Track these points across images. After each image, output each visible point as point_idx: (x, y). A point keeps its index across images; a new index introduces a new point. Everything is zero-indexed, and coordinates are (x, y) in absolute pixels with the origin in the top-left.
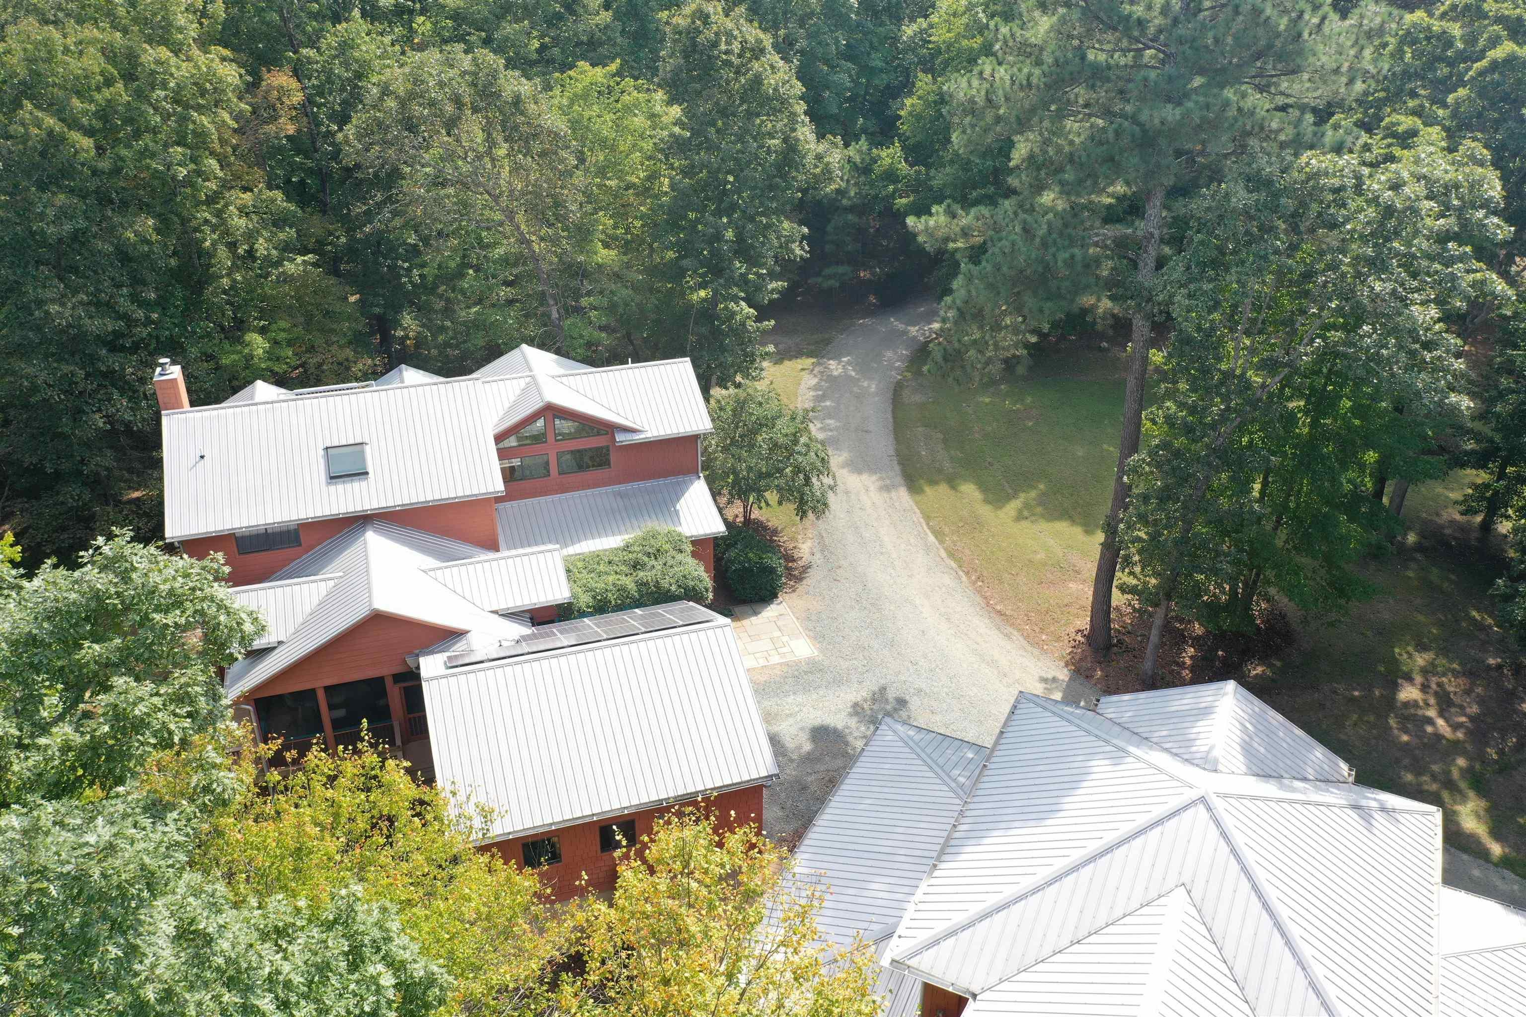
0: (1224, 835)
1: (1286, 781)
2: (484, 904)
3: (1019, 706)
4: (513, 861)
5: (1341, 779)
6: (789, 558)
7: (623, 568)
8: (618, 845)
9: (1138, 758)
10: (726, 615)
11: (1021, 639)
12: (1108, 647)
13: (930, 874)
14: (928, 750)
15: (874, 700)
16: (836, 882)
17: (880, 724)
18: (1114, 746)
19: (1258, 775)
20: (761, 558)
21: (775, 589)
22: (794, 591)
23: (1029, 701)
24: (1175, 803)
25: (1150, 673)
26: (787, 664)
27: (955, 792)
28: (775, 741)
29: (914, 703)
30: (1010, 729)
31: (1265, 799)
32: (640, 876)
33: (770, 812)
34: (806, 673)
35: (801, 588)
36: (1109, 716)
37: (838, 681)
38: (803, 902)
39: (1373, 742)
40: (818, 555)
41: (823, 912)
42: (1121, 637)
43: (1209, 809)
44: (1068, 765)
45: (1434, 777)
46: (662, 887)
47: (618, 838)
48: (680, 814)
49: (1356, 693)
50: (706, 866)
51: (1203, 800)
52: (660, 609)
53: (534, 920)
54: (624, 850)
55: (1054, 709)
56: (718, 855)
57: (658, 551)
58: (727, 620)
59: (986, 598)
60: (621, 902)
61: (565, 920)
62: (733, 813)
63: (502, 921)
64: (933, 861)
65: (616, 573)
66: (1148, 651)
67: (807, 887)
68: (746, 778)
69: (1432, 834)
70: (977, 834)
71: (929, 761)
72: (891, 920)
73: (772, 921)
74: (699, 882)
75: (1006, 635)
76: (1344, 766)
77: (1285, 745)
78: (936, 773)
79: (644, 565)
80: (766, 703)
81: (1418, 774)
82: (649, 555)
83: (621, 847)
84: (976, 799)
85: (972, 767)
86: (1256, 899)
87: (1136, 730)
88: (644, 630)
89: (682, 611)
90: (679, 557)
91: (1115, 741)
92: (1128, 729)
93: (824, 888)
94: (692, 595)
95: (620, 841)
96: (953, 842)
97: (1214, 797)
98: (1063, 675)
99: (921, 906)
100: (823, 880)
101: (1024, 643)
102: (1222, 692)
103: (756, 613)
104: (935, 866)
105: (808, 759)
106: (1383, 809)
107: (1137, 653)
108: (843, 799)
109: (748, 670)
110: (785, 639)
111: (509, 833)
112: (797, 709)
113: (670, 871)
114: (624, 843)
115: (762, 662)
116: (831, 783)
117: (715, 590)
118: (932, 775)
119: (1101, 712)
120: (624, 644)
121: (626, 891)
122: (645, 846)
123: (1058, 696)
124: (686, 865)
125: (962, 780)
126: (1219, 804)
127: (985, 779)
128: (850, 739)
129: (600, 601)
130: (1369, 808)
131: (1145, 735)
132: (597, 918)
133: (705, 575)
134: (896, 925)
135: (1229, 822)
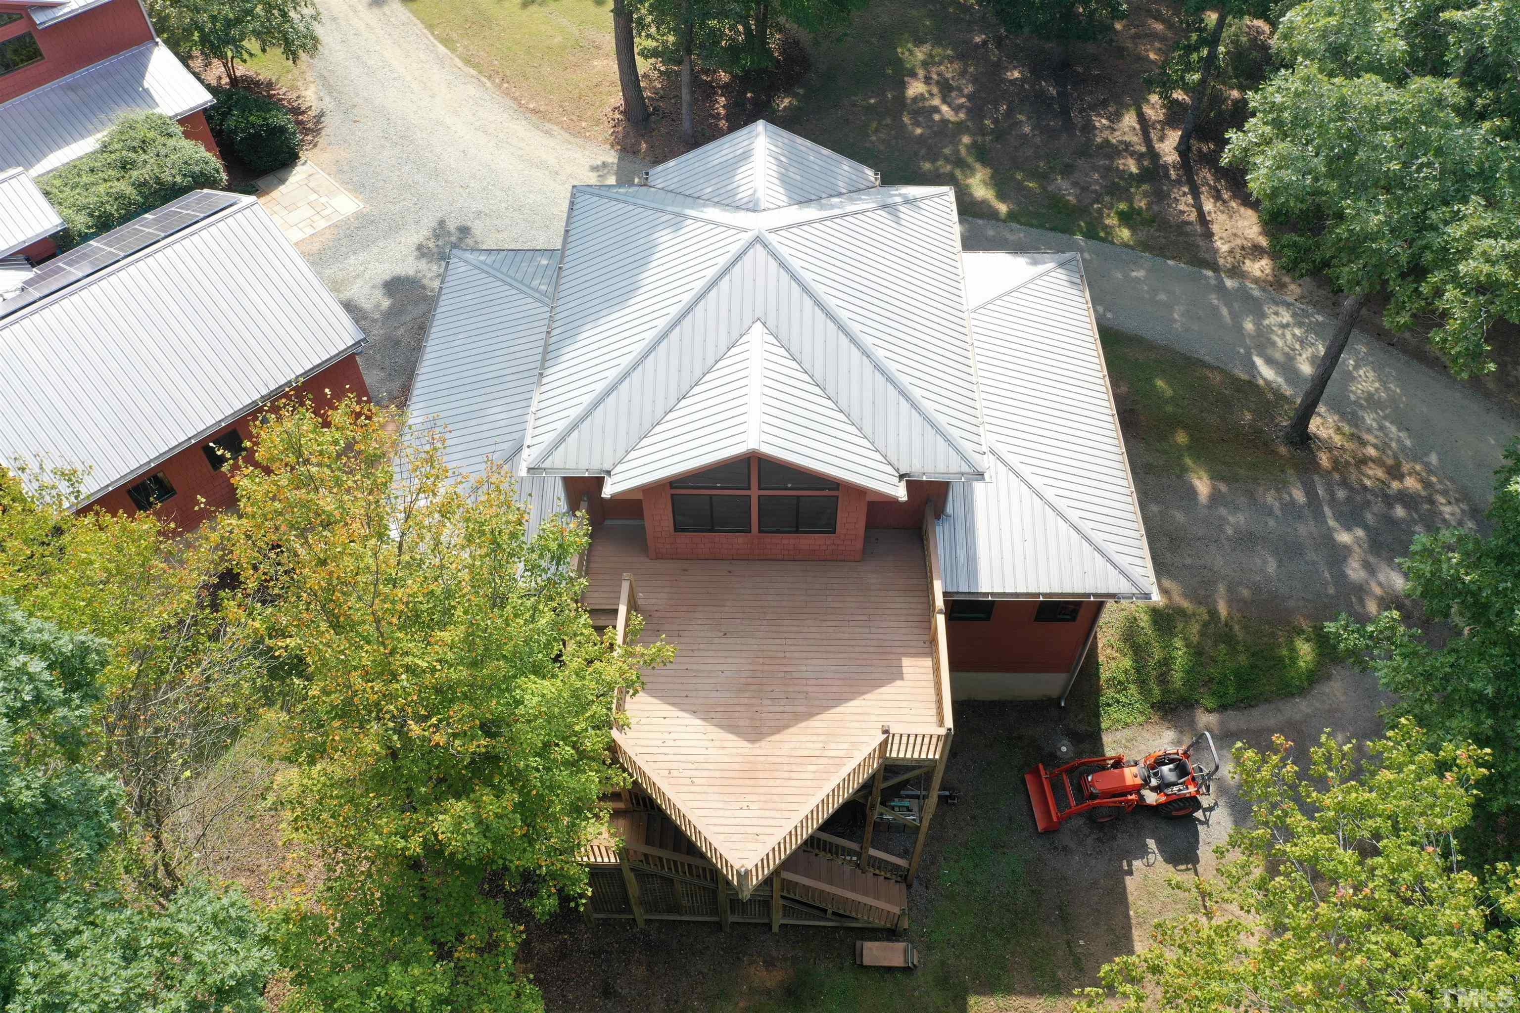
0: (782, 265)
1: (823, 201)
2: (109, 561)
3: (576, 201)
4: (121, 511)
5: (870, 185)
6: (297, 111)
7: (111, 172)
8: (222, 460)
9: (696, 219)
10: (249, 193)
11: (562, 132)
12: (647, 117)
13: (539, 384)
14: (504, 270)
15: (437, 237)
16: (450, 420)
17: (449, 258)
18: (672, 213)
19: (801, 202)
20: (265, 119)
21: (293, 149)
22: (315, 146)
23: (585, 193)
24: (735, 249)
25: (690, 132)
26: (335, 226)
27: (540, 301)
28: (349, 307)
29: (478, 228)
30: (573, 226)
31: (809, 223)
32: (257, 480)
33: (371, 377)
34: (358, 228)
35: (322, 141)
36: (659, 186)
37: (394, 228)
38: (427, 448)
39: (893, 142)
40: (327, 99)
41: (448, 450)
42: (656, 104)
43: (765, 246)
44: (634, 244)
45: (947, 160)
46: (284, 482)
47: (219, 453)
48: (275, 409)
49: (872, 101)
50: (319, 448)
51: (758, 239)
52: (174, 207)
53: (168, 557)
54: (231, 462)
55: (608, 194)
56: (328, 435)
57: (144, 142)
58: (252, 198)
59: (516, 99)
60: (249, 510)
61: (200, 546)
62: (327, 391)
63: (135, 570)
64: (537, 372)
65: (105, 180)
66: (684, 111)
67: (426, 434)
68: (334, 352)
69: (948, 211)
70: (571, 334)
71: (509, 280)
72: (516, 436)
73: (404, 476)
74: (319, 465)
75: (547, 132)
76: (870, 173)
77: (817, 168)
78: (517, 289)
79: (133, 163)
80: (328, 272)
81: (934, 161)
82: (134, 149)
83: (227, 460)
84: (561, 302)
85: (549, 272)
86: (820, 312)
87: (688, 193)
88: (163, 235)
89: (198, 202)
90: (171, 142)
91: (669, 209)
92: (680, 193)
93: (440, 429)
94: (203, 181)
95: (223, 455)
96: (551, 348)
97: (766, 234)
98: (611, 157)
99: (539, 414)
100: (438, 423)
101: (567, 136)
102: (754, 133)
103: (282, 181)
104: (541, 374)
105: (391, 314)
106: (908, 201)
107: (672, 116)
108: (437, 342)
109: (296, 244)
110: (323, 200)
111: (108, 486)
112: (362, 268)
113: (286, 465)
114: (228, 455)
115: (309, 231)
116: (421, 329)
117: (228, 169)
118: (514, 291)
119: (652, 184)
120: (148, 256)
121: (249, 498)
122: (251, 452)
123: (612, 180)
124: (300, 454)
125: (543, 288)
126: (772, 238)
127: (563, 281)
128: (425, 282)
129: (100, 217)
130: (896, 204)
131: (696, 195)
132: (231, 532)
133: (208, 155)
134: (523, 438)
135: (784, 252)
